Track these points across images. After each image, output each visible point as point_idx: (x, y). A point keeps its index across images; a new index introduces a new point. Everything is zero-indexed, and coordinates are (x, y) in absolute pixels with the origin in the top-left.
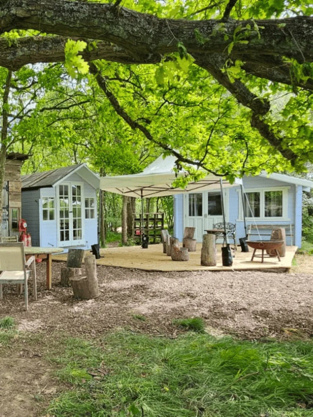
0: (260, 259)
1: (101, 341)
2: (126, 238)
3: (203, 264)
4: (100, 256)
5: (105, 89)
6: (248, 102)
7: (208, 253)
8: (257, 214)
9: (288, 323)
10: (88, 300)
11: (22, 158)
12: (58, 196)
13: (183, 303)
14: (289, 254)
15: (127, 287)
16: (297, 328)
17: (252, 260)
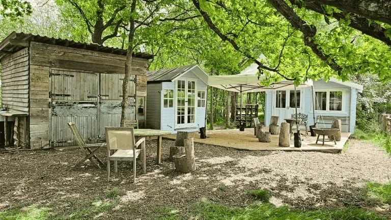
0: (322, 143)
1: (186, 209)
2: (229, 123)
3: (280, 145)
4: (206, 137)
5: (199, 9)
6: (299, 27)
7: (284, 137)
8: (324, 108)
9: (330, 194)
10: (186, 173)
11: (148, 57)
12: (177, 89)
13: (258, 177)
14: (344, 139)
15: (220, 162)
16: (336, 198)
17: (317, 142)
